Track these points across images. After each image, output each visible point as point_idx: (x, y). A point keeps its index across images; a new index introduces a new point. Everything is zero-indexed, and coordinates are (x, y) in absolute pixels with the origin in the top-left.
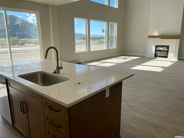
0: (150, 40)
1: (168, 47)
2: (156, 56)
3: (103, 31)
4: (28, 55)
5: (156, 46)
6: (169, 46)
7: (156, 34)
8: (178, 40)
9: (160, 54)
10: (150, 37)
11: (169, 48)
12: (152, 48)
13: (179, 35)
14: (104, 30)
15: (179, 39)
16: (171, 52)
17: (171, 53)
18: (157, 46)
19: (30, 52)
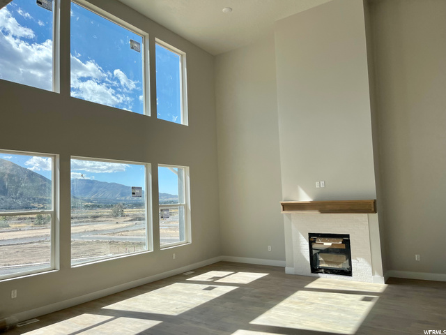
0: (289, 216)
1: (346, 239)
2: (315, 268)
3: (137, 191)
4: (7, 254)
5: (311, 235)
6: (348, 236)
7: (305, 198)
8: (375, 217)
9: (327, 262)
10: (287, 207)
11: (349, 241)
12: (298, 241)
13: (375, 202)
14: (141, 188)
15: (375, 212)
16: (360, 257)
17: (361, 260)
18: (313, 238)
19: (15, 246)
